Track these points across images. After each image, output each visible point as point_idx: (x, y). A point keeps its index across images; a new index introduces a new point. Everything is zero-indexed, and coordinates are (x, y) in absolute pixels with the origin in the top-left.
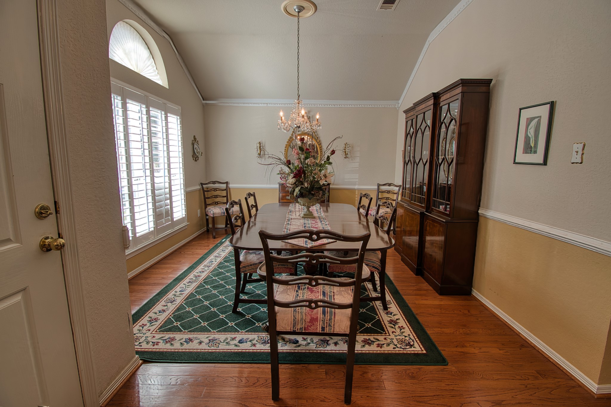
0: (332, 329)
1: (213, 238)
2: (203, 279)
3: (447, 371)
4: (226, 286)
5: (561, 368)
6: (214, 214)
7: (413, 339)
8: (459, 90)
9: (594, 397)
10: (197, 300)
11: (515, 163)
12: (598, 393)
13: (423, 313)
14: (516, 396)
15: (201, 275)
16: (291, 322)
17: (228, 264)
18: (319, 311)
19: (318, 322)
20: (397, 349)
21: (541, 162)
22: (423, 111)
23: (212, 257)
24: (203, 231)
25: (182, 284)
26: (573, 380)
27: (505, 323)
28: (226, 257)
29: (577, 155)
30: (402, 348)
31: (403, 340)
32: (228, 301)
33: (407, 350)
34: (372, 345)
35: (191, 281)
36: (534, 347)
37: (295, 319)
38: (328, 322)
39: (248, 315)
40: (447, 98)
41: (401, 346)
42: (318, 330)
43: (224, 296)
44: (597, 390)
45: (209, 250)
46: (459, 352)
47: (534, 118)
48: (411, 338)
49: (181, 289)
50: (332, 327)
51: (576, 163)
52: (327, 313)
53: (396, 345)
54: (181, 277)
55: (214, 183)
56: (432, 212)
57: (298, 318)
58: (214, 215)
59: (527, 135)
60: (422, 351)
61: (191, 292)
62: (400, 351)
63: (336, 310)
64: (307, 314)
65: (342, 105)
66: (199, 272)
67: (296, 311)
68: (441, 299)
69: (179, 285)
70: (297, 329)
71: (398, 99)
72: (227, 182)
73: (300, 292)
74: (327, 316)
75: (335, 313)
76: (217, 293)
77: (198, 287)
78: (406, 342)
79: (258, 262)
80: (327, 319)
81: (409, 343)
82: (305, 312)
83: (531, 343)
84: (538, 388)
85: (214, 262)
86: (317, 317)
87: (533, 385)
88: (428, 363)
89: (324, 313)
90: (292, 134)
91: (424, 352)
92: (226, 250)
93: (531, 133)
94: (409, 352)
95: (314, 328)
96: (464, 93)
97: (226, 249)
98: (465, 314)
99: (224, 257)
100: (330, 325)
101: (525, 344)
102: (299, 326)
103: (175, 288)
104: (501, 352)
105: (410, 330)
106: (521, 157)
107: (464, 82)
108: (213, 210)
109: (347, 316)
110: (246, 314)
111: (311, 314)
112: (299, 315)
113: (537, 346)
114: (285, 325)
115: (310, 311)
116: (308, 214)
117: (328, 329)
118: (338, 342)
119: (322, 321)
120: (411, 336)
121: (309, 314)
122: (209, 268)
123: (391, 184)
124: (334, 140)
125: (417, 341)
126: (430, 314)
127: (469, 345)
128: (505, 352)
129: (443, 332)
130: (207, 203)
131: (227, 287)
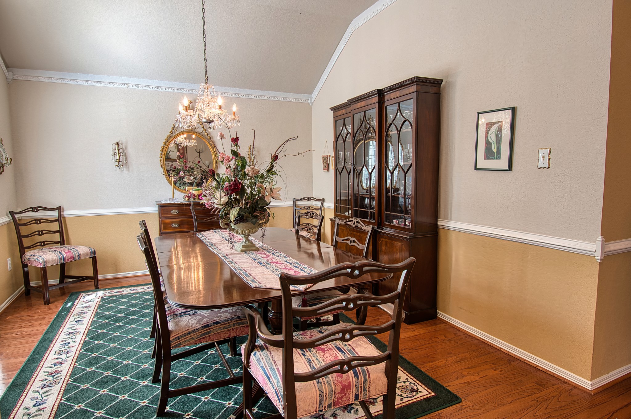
0: (368, 394)
1: (45, 304)
2: (68, 376)
3: (465, 408)
4: (120, 378)
5: (552, 374)
6: (45, 262)
7: (414, 382)
8: (413, 88)
9: (590, 394)
10: (80, 413)
11: (476, 169)
12: (592, 389)
13: (405, 349)
14: (536, 413)
15: (59, 369)
16: (317, 399)
17: (101, 342)
18: (350, 375)
19: (350, 390)
20: (405, 400)
21: (507, 167)
22: (364, 109)
23: (62, 336)
24: (18, 295)
25: (31, 392)
26: (566, 383)
27: (483, 340)
28: (89, 332)
29: (543, 160)
30: (410, 397)
31: (405, 386)
32: (138, 401)
33: (415, 397)
34: (376, 404)
35: (46, 384)
36: (519, 360)
37: (321, 394)
38: (362, 385)
39: (187, 414)
40: (395, 97)
41: (407, 394)
42: (351, 400)
43: (125, 394)
44: (591, 387)
45: (49, 325)
46: (463, 383)
47: (494, 123)
48: (411, 383)
49: (34, 402)
50: (368, 391)
51: (543, 168)
52: (360, 373)
53: (401, 395)
54: (20, 381)
55: (35, 209)
56: (385, 228)
57: (326, 391)
58: (45, 265)
59: (488, 140)
60: (430, 393)
61: (57, 402)
62: (409, 400)
63: (369, 367)
64: (336, 382)
65: (256, 96)
66: (53, 366)
67: (321, 382)
68: (412, 329)
69: (24, 395)
70: (324, 408)
71: (311, 93)
72: (60, 207)
73: (308, 355)
74: (361, 378)
75: (368, 371)
76: (110, 393)
77: (67, 391)
78: (408, 388)
79: (200, 326)
80: (361, 382)
81: (412, 388)
82: (333, 381)
83: (515, 355)
84: (547, 400)
85: (71, 343)
86: (350, 383)
87: (542, 398)
88: (443, 405)
89: (356, 374)
90: (172, 131)
91: (433, 394)
92: (83, 319)
93: (492, 138)
94: (418, 399)
95: (346, 399)
96: (418, 92)
97: (81, 318)
98: (444, 340)
99: (86, 333)
100: (365, 390)
101: (511, 359)
102: (327, 403)
103: (21, 402)
104: (497, 372)
105: (404, 373)
106: (483, 163)
107: (419, 81)
108: (43, 257)
109: (382, 372)
110: (182, 412)
111: (341, 381)
112: (326, 386)
113: (521, 358)
114: (309, 406)
115: (338, 377)
116: (248, 245)
117: (362, 396)
118: (335, 412)
119: (356, 386)
120: (410, 380)
121: (339, 381)
122: (68, 355)
123: (310, 198)
124: (286, 142)
125: (419, 384)
126: (412, 349)
127: (466, 373)
128: (501, 371)
129: (436, 366)
130: (25, 246)
131: (123, 378)
